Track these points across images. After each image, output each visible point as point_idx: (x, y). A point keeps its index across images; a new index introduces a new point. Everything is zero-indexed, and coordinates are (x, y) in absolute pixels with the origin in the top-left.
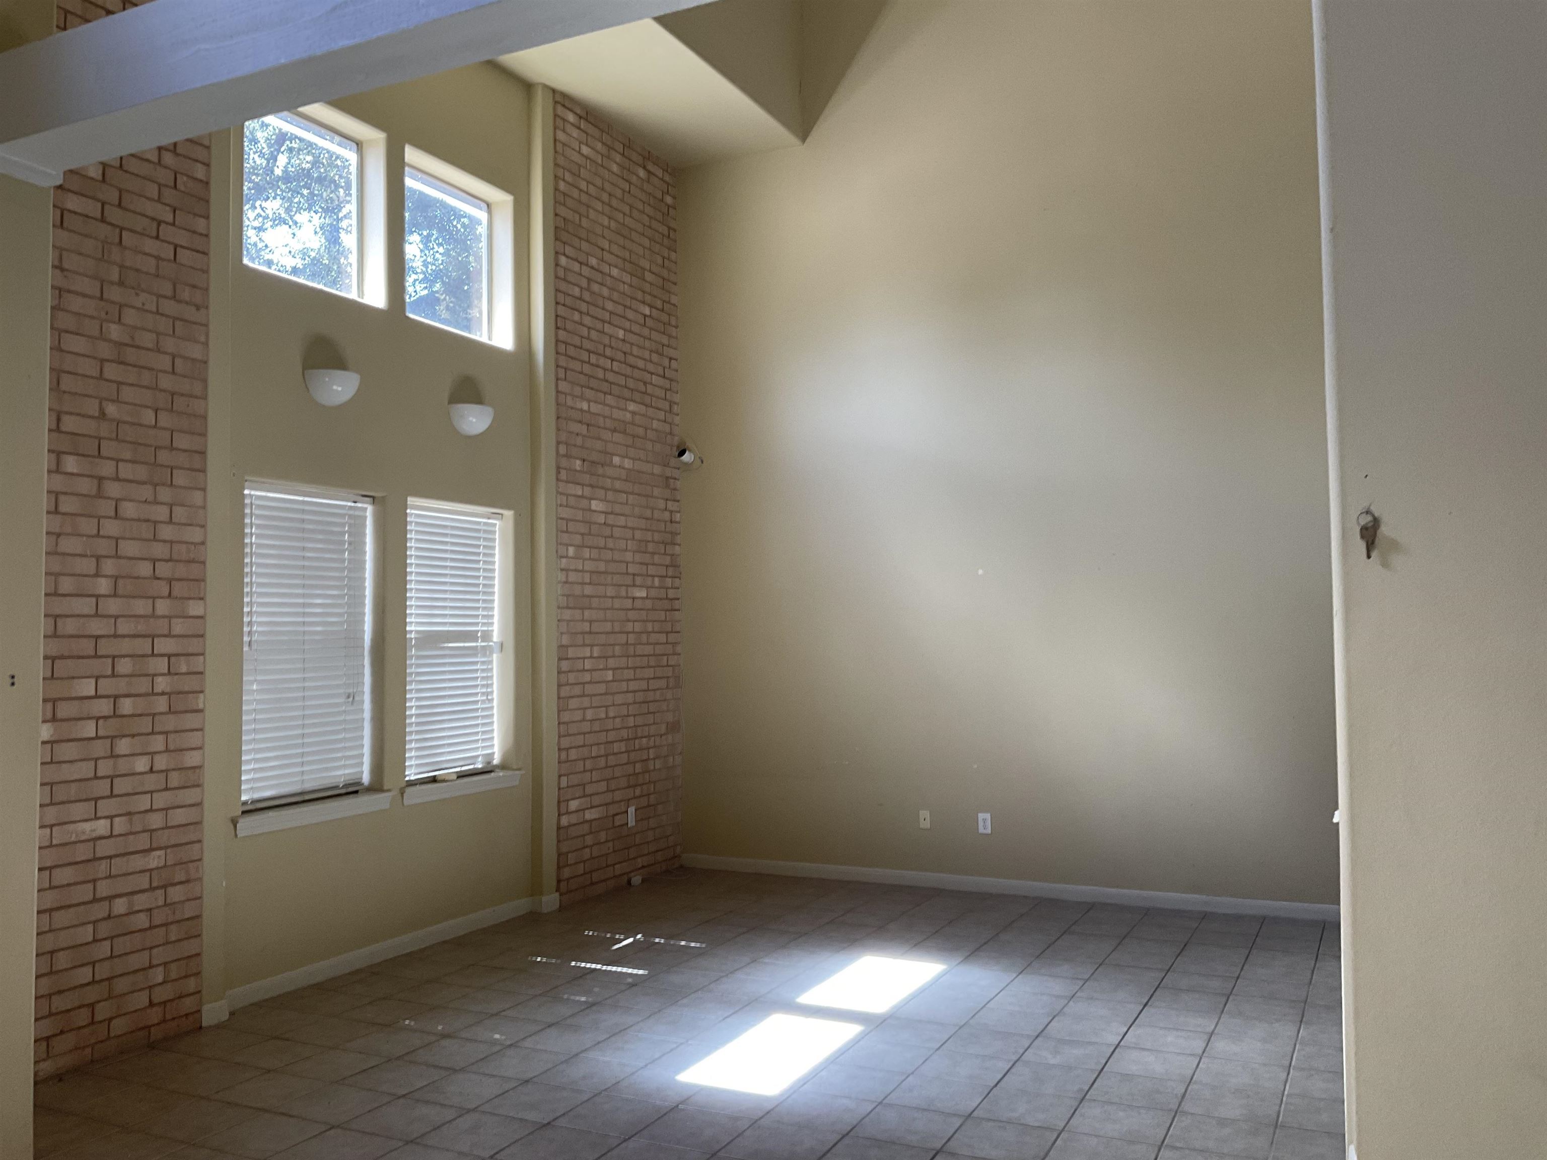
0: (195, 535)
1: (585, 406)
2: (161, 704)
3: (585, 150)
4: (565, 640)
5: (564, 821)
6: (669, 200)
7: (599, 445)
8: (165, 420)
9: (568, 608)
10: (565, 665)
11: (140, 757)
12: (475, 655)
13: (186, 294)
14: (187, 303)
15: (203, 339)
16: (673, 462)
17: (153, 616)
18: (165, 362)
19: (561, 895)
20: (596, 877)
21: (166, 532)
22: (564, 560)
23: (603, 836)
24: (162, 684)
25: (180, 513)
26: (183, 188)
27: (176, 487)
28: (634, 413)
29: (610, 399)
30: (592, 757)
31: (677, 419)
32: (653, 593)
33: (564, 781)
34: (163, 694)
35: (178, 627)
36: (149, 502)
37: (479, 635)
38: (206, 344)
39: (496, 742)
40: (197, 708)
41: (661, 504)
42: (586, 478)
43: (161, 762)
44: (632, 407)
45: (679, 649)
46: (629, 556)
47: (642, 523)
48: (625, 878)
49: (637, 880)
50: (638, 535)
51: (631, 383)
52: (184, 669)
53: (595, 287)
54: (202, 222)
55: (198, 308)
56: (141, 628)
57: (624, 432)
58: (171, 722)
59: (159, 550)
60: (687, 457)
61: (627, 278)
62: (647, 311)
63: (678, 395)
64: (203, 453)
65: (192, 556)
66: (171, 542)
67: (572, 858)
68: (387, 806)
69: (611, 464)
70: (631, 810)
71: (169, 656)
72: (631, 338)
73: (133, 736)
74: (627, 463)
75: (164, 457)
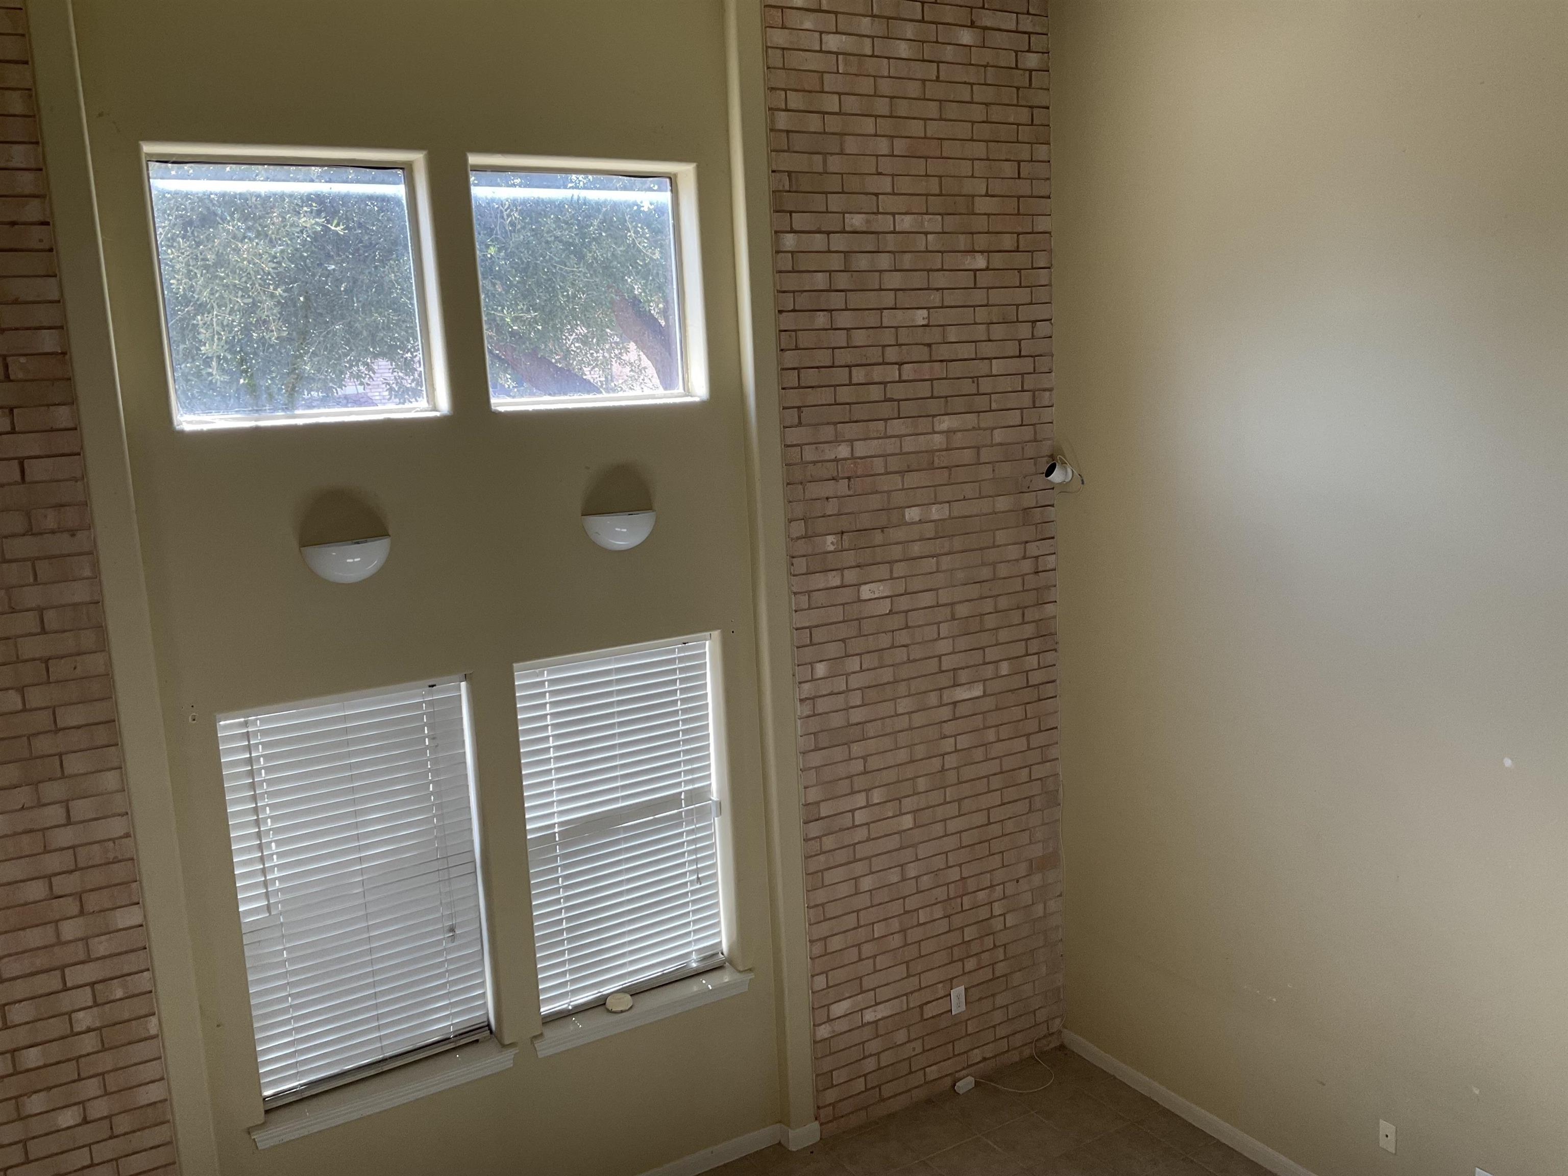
0: (116, 827)
1: (843, 451)
2: (89, 1043)
3: (833, 42)
4: (813, 795)
5: (824, 1032)
6: (1032, 61)
7: (875, 501)
8: (36, 697)
9: (817, 749)
10: (815, 829)
11: (65, 1110)
12: (680, 825)
13: (50, 520)
14: (53, 532)
15: (87, 573)
16: (1039, 481)
17: (60, 943)
18: (29, 622)
19: (821, 1124)
20: (887, 1091)
21: (65, 837)
22: (806, 686)
23: (901, 1036)
24: (84, 1020)
25: (81, 809)
26: (21, 376)
27: (70, 776)
28: (949, 432)
29: (897, 427)
30: (874, 939)
31: (1047, 415)
32: (995, 686)
33: (820, 982)
34: (89, 1030)
35: (101, 946)
36: (28, 808)
37: (683, 797)
38: (96, 576)
39: (723, 927)
40: (147, 1035)
41: (1014, 552)
42: (850, 558)
43: (99, 1109)
44: (945, 423)
45: (1053, 752)
46: (944, 646)
47: (973, 591)
48: (948, 1081)
49: (965, 1084)
50: (962, 610)
51: (942, 388)
52: (119, 994)
53: (862, 262)
54: (64, 411)
55: (73, 533)
56: (41, 961)
57: (931, 467)
58: (107, 1061)
59: (53, 863)
60: (1057, 476)
61: (932, 223)
62: (980, 262)
63: (1053, 374)
64: (111, 722)
65: (111, 856)
66: (73, 847)
67: (839, 1077)
68: (510, 1064)
69: (903, 523)
70: (958, 992)
71: (92, 984)
72: (940, 317)
73: (49, 1089)
74: (936, 512)
75: (43, 745)
